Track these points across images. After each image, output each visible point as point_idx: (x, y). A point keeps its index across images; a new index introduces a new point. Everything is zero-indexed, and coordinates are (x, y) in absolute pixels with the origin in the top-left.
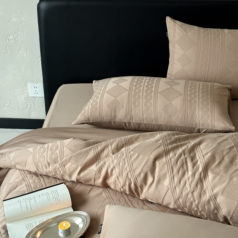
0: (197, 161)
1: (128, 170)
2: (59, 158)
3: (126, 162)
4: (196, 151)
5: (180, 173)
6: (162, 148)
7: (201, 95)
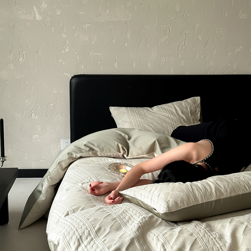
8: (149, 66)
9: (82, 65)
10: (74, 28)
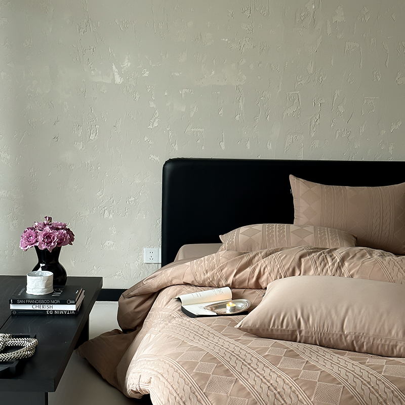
0: (335, 257)
1: (279, 267)
2: (216, 265)
3: (276, 261)
4: (333, 253)
5: (322, 264)
6: (305, 251)
7: (330, 234)
8: (270, 147)
9: (176, 145)
10: (166, 94)
